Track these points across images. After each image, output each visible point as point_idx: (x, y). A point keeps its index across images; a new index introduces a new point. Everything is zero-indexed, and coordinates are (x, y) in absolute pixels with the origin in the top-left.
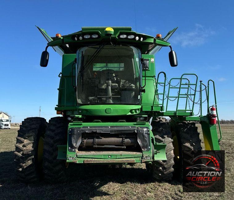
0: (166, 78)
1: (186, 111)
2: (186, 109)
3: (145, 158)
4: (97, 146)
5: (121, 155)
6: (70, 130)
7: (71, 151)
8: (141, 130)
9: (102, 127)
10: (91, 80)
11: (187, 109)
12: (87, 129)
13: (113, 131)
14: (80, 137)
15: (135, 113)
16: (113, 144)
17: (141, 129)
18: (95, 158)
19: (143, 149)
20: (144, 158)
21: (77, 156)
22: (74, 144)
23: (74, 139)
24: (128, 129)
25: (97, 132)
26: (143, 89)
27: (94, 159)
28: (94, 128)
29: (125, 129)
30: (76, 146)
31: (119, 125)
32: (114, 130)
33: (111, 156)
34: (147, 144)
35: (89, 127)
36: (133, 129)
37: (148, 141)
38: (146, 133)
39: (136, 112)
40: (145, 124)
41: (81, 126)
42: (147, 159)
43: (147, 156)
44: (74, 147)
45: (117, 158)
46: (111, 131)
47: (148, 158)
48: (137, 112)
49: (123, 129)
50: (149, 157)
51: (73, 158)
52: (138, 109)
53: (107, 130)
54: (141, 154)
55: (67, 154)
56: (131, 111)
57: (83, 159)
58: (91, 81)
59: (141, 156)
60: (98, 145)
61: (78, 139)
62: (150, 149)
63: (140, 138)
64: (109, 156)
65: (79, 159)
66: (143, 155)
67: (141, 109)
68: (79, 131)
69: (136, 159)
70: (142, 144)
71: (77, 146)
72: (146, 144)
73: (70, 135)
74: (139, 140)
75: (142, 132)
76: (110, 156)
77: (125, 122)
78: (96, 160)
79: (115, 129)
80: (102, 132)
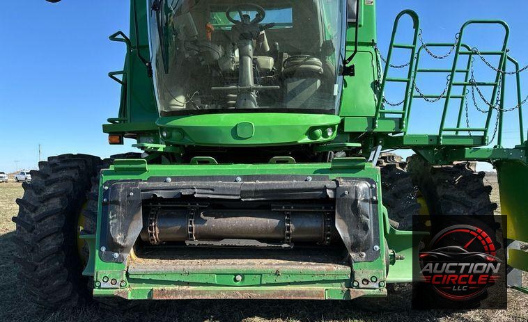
0: (419, 32)
1: (457, 131)
2: (458, 126)
3: (361, 286)
4: (196, 242)
5: (277, 274)
6: (106, 188)
7: (107, 258)
8: (349, 189)
9: (213, 178)
10: (199, 47)
11: (461, 127)
12: (161, 185)
13: (250, 191)
14: (137, 211)
15: (321, 139)
16: (250, 235)
17: (348, 185)
18: (188, 284)
19: (353, 255)
20: (355, 284)
21: (127, 274)
22: (118, 238)
23: (115, 221)
24: (302, 187)
25: (195, 195)
26: (347, 65)
27: (185, 288)
28: (184, 184)
29: (293, 187)
30: (124, 241)
31: (271, 173)
32: (253, 189)
33: (243, 275)
34: (369, 239)
35: (169, 180)
36: (320, 184)
37: (371, 227)
38: (366, 201)
39: (325, 135)
40: (363, 167)
41: (144, 176)
42: (367, 286)
43: (368, 277)
44: (120, 246)
45: (264, 282)
46: (243, 193)
47: (371, 285)
48: (330, 134)
49: (284, 184)
50: (374, 279)
51: (114, 281)
52: (333, 127)
53: (228, 189)
54: (348, 269)
55: (96, 268)
56: (311, 132)
57: (148, 287)
58: (197, 49)
59: (346, 278)
60: (200, 237)
61: (129, 218)
62: (378, 254)
63: (343, 217)
64: (236, 275)
65: (136, 287)
66: (352, 274)
67: (342, 124)
68: (132, 194)
69: (329, 286)
70: (350, 235)
71: (127, 243)
72: (365, 237)
73: (104, 204)
74: (342, 222)
75: (353, 197)
76: (239, 278)
77: (292, 162)
78: (191, 288)
79: (257, 185)
80: (211, 196)
